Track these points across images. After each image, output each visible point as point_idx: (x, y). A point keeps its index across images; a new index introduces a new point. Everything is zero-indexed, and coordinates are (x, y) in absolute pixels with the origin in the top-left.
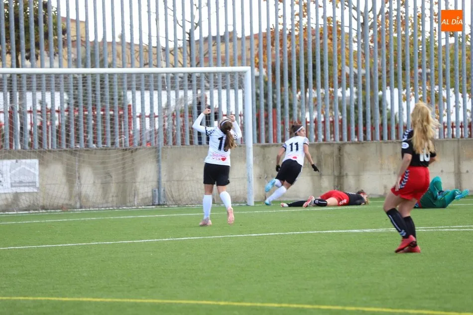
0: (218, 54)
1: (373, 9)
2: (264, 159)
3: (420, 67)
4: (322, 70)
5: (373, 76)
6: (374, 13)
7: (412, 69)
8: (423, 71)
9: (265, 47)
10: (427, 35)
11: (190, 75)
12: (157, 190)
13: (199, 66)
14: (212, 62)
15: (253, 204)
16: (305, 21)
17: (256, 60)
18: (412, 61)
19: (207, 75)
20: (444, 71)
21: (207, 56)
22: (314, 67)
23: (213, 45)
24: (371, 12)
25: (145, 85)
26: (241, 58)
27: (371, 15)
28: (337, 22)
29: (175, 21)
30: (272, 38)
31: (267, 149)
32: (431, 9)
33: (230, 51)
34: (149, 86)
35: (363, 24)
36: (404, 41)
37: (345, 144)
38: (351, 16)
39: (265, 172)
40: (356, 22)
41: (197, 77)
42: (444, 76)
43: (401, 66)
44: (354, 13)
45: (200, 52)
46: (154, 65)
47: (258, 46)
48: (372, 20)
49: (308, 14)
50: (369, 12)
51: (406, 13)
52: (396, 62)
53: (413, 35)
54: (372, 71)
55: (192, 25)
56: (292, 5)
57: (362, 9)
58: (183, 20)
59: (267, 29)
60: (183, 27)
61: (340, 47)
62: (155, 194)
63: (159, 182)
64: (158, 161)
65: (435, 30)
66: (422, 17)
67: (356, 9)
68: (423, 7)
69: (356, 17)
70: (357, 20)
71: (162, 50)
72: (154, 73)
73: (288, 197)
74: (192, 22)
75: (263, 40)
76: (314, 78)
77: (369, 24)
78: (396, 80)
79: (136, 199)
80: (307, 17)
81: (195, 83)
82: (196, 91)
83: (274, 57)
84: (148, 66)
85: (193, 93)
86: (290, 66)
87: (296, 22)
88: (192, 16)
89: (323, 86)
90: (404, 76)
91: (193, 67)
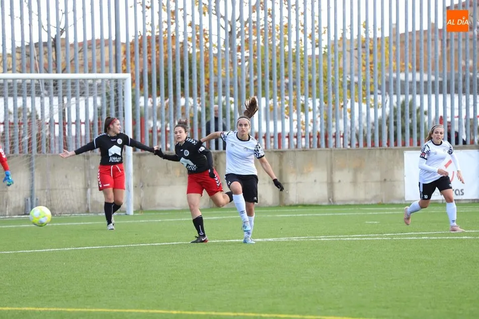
0: (84, 60)
1: (241, 18)
2: (139, 168)
3: (287, 76)
4: (191, 78)
5: (241, 85)
6: (241, 22)
7: (278, 79)
8: (290, 80)
9: (133, 54)
10: (293, 46)
11: (56, 81)
12: (29, 199)
13: (65, 71)
15: (132, 213)
17: (123, 67)
18: (279, 70)
19: (73, 82)
20: (310, 82)
21: (73, 62)
22: (183, 75)
23: (80, 52)
24: (238, 21)
27: (238, 24)
28: (204, 30)
29: (40, 26)
30: (144, 45)
31: (143, 158)
32: (297, 20)
33: (97, 58)
35: (231, 33)
36: (271, 50)
37: (221, 153)
38: (219, 25)
39: (141, 181)
40: (224, 31)
42: (310, 86)
43: (268, 76)
45: (66, 59)
46: (17, 71)
47: (125, 53)
48: (240, 29)
49: (177, 22)
50: (237, 21)
51: (273, 22)
52: (263, 70)
53: (280, 45)
54: (240, 80)
55: (57, 31)
56: (160, 13)
57: (229, 18)
58: (49, 25)
59: (136, 36)
60: (49, 32)
62: (28, 203)
63: (32, 191)
64: (31, 169)
65: (301, 40)
66: (288, 26)
67: (225, 18)
68: (289, 18)
69: (224, 27)
70: (225, 29)
71: (25, 56)
73: (163, 206)
74: (57, 28)
75: (131, 47)
76: (183, 86)
77: (237, 33)
78: (264, 89)
79: (7, 209)
80: (174, 24)
81: (60, 89)
82: (61, 98)
83: (142, 64)
84: (11, 71)
85: (59, 100)
87: (164, 30)
88: (58, 23)
89: (191, 95)
90: (271, 86)
91: (59, 73)
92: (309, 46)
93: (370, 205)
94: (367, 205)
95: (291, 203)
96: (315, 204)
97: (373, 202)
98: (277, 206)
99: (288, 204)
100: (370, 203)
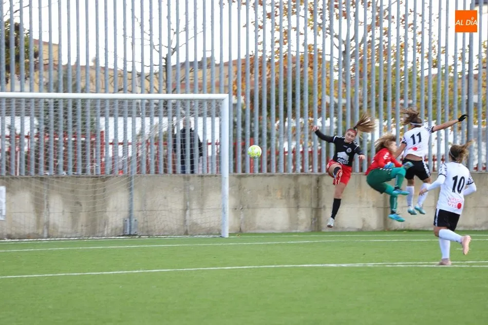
0: (194, 79)
1: (355, 37)
2: (240, 189)
3: (402, 97)
4: (302, 99)
5: (354, 106)
6: (356, 42)
7: (394, 99)
8: (405, 101)
9: (244, 74)
10: (410, 65)
11: (166, 102)
12: (128, 220)
13: (175, 92)
14: (189, 88)
15: (227, 236)
16: (285, 48)
17: (234, 87)
18: (394, 91)
19: (183, 102)
20: (426, 102)
21: (183, 82)
22: (294, 95)
23: (191, 71)
24: (354, 40)
25: (119, 111)
26: (218, 85)
27: (353, 44)
28: (319, 50)
29: (152, 46)
30: (251, 65)
31: (243, 179)
32: (414, 39)
33: (208, 77)
34: (123, 112)
35: (345, 53)
36: (386, 71)
37: (324, 175)
38: (332, 44)
39: (241, 202)
40: (338, 50)
41: (173, 104)
42: (427, 107)
43: (382, 97)
44: (336, 41)
45: (176, 78)
46: (128, 91)
47: (237, 73)
48: (354, 49)
49: (289, 42)
50: (352, 40)
51: (389, 42)
52: (377, 92)
53: (395, 65)
54: (353, 101)
55: (169, 51)
56: (272, 32)
57: (344, 38)
58: (160, 45)
59: (246, 56)
60: (160, 52)
61: (320, 76)
62: (126, 224)
63: (130, 211)
64: (130, 189)
65: (418, 60)
66: (405, 46)
67: (338, 37)
68: (406, 37)
69: (338, 45)
70: (339, 48)
71: (137, 76)
72: (129, 99)
73: (263, 229)
74: (169, 47)
75: (242, 67)
76: (294, 107)
77: (351, 53)
78: (377, 110)
79: (106, 229)
80: (287, 44)
81: (170, 109)
82: (171, 118)
83: (253, 84)
84: (122, 91)
85: (169, 120)
86: (269, 95)
87: (275, 50)
88: (170, 42)
89: (302, 116)
90: (385, 107)
91: (169, 93)
92: (426, 66)
93: (479, 231)
94: (477, 231)
95: (396, 228)
96: (421, 229)
97: (484, 228)
98: (381, 231)
99: (393, 229)
100: (481, 229)
